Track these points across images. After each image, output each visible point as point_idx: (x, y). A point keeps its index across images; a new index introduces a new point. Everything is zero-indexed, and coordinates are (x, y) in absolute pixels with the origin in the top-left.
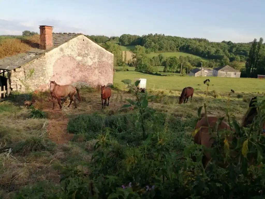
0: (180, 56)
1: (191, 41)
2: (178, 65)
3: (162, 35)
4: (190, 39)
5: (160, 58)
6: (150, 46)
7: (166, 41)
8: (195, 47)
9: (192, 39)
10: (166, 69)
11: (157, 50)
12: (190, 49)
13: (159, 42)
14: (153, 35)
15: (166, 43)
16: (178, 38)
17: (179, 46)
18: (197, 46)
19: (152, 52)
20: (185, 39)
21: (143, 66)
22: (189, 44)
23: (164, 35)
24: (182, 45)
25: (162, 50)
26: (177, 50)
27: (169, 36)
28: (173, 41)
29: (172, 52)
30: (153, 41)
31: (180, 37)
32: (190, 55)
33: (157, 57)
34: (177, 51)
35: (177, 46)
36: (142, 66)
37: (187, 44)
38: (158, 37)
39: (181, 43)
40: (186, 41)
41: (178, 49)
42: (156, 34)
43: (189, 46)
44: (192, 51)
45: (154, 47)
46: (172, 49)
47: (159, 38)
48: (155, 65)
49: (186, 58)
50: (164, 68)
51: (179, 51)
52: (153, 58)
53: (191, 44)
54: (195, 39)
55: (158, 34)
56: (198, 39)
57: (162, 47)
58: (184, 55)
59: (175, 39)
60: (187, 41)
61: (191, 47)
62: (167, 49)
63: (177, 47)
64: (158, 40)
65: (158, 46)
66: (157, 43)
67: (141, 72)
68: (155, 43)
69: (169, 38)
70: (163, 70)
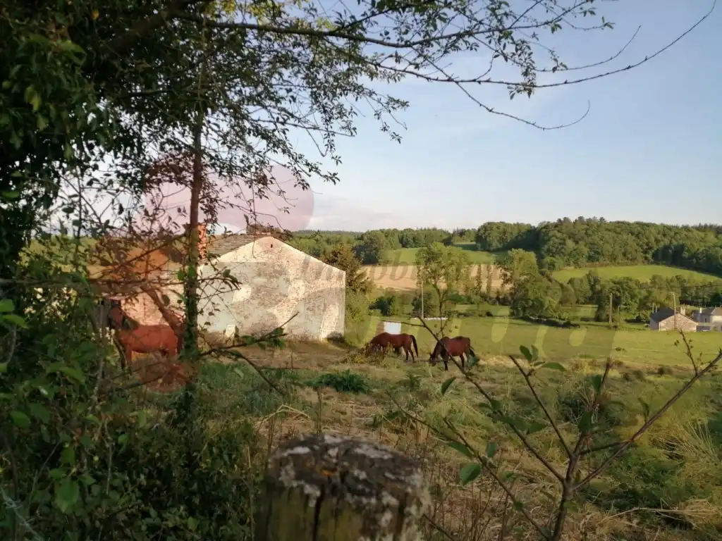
0: (654, 277)
1: (690, 234)
2: (638, 301)
3: (598, 218)
4: (686, 228)
5: (590, 281)
6: (563, 250)
7: (609, 236)
8: (701, 249)
9: (693, 227)
10: (602, 312)
11: (583, 260)
12: (686, 255)
13: (590, 240)
14: (572, 220)
15: (611, 241)
16: (646, 227)
17: (650, 248)
18: (709, 248)
19: (569, 265)
20: (670, 228)
21: (531, 303)
22: (681, 242)
23: (602, 219)
24: (661, 245)
25: (598, 260)
26: (646, 258)
27: (618, 222)
28: (632, 234)
29: (632, 265)
30: (570, 238)
31: (654, 225)
32: (686, 274)
33: (581, 281)
34: (646, 261)
35: (645, 247)
36: (527, 303)
37: (675, 243)
38: (586, 226)
39: (657, 241)
40: (673, 234)
41: (649, 256)
42: (581, 218)
43: (681, 248)
44: (694, 260)
45: (574, 253)
46: (627, 257)
47: (587, 230)
48: (577, 302)
49: (672, 281)
50: (596, 309)
51: (652, 263)
52: (571, 281)
53: (688, 243)
54: (700, 228)
55: (586, 217)
56: (711, 227)
57: (597, 253)
58: (667, 272)
59: (638, 230)
60: (676, 233)
61: (688, 251)
62: (613, 259)
63: (645, 252)
64: (586, 233)
65: (586, 250)
66: (581, 242)
67: (526, 319)
68: (577, 242)
69: (620, 227)
70: (593, 316)
